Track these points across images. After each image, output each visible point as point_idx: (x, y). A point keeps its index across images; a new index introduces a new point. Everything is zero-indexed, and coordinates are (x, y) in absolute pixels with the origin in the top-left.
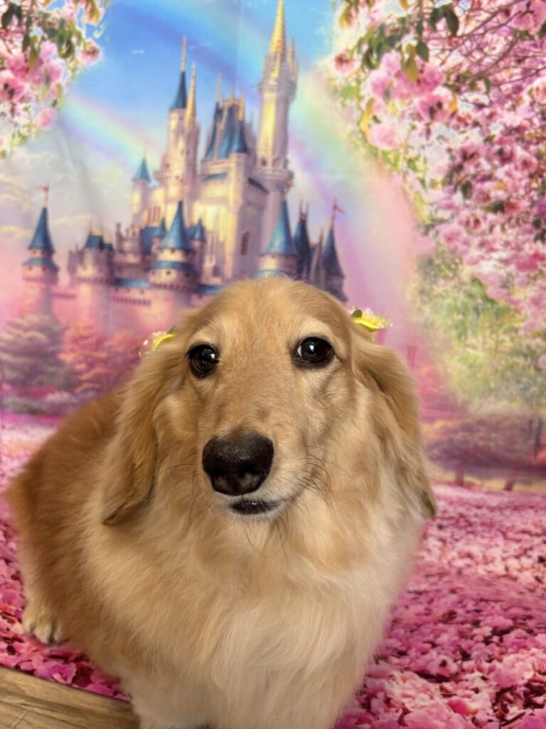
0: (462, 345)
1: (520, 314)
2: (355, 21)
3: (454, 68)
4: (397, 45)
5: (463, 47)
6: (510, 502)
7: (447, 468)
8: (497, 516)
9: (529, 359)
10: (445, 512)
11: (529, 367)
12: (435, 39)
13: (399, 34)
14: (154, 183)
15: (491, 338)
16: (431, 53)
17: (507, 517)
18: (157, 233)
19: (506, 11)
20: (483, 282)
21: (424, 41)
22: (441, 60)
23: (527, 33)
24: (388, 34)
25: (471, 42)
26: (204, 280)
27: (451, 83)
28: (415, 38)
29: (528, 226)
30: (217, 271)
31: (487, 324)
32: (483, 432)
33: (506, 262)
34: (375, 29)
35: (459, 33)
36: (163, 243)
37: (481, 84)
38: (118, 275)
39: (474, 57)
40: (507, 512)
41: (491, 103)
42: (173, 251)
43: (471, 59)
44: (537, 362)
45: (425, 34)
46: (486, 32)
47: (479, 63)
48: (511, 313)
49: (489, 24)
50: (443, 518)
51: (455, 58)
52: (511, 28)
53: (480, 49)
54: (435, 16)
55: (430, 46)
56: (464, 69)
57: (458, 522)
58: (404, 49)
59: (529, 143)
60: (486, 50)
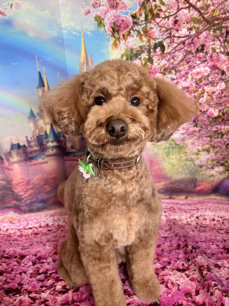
0: (168, 158)
1: (188, 147)
2: (119, 46)
3: (163, 65)
4: (139, 57)
5: (167, 58)
6: (187, 203)
7: (166, 195)
8: (183, 207)
9: (191, 162)
10: (166, 207)
11: (192, 164)
12: (156, 55)
13: (139, 52)
14: (38, 118)
15: (178, 156)
16: (154, 61)
17: (186, 207)
18: (44, 137)
19: (184, 43)
20: (175, 140)
21: (151, 57)
22: (158, 63)
23: (191, 51)
24: (135, 52)
25: (170, 55)
26: (68, 151)
27: (162, 71)
28: (147, 55)
29: (191, 122)
30: (72, 147)
31: (176, 151)
32: (177, 184)
33: (183, 134)
34: (129, 50)
35: (165, 52)
36: (48, 140)
37: (173, 71)
38: (30, 156)
39: (171, 61)
40: (186, 206)
41: (177, 78)
42: (52, 142)
43: (170, 62)
44: (194, 163)
45: (152, 54)
46: (175, 51)
47: (172, 63)
48: (185, 147)
49: (177, 48)
50: (166, 209)
51: (164, 62)
52: (185, 50)
53: (173, 58)
54: (156, 47)
55: (154, 59)
56: (167, 66)
57: (170, 209)
58: (142, 59)
59: (191, 92)
60: (175, 58)
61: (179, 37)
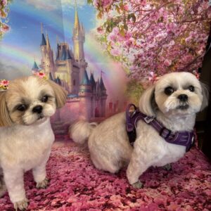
3: (135, 32)
4: (117, 25)
5: (137, 26)
12: (129, 24)
13: (118, 21)
14: (40, 69)
16: (129, 28)
19: (148, 15)
22: (132, 30)
23: (154, 22)
24: (114, 21)
25: (139, 24)
27: (134, 36)
28: (123, 23)
34: (110, 20)
35: (136, 21)
37: (142, 36)
39: (140, 29)
45: (127, 22)
46: (143, 21)
51: (135, 29)
52: (150, 20)
54: (129, 17)
56: (138, 32)
58: (120, 26)
60: (143, 26)
61: (145, 11)
